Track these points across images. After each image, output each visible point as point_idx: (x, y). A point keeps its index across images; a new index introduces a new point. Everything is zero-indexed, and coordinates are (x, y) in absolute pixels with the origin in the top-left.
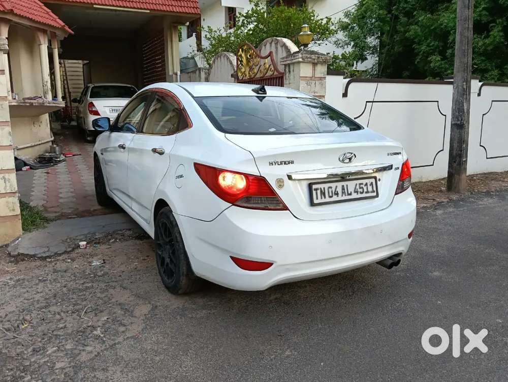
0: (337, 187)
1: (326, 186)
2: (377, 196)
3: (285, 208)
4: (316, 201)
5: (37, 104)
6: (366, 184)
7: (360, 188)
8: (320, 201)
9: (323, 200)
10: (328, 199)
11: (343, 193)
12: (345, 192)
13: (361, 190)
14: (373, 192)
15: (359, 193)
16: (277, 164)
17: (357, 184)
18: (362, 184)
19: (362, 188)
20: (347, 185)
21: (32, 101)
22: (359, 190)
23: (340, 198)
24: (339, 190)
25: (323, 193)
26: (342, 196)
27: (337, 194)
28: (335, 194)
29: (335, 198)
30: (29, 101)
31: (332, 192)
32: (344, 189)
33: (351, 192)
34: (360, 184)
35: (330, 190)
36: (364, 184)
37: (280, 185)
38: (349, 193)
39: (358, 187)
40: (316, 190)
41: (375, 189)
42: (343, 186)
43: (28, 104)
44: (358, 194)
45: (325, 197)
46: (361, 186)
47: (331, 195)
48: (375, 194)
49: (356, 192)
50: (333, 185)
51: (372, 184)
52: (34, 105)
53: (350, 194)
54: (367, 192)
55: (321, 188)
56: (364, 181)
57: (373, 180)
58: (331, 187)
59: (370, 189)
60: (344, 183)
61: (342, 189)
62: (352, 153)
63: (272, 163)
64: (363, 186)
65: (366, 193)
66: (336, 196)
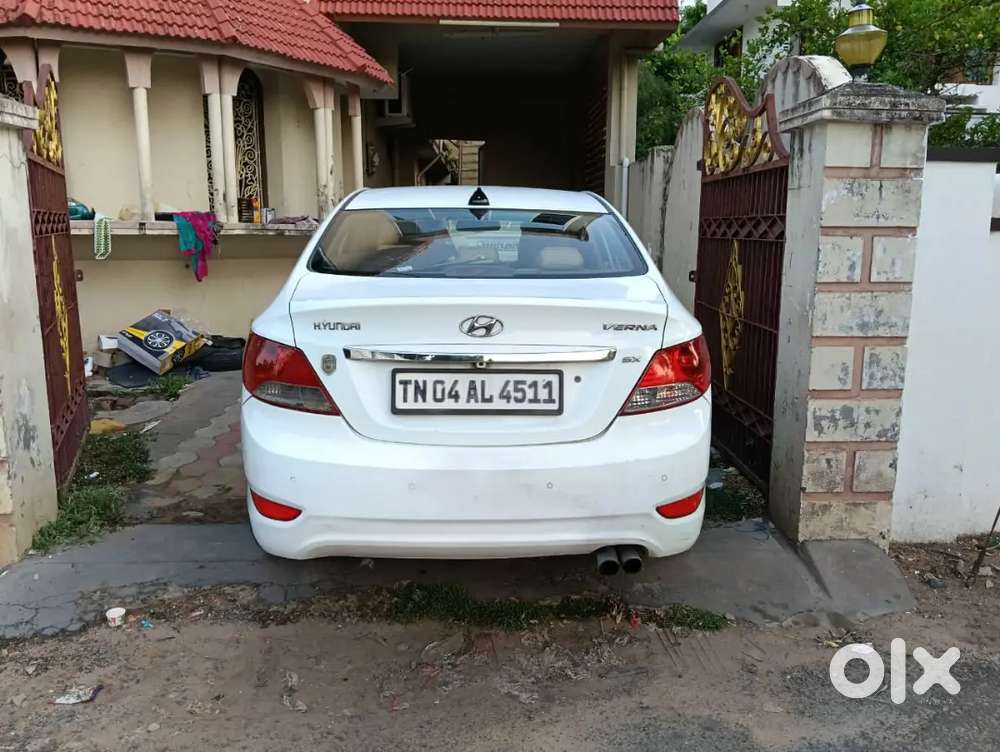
0: (456, 382)
1: (431, 378)
2: (560, 411)
3: (334, 411)
4: (400, 405)
5: (293, 233)
6: (534, 385)
7: (516, 390)
8: (411, 405)
9: (420, 405)
10: (430, 404)
11: (469, 395)
12: (475, 394)
13: (519, 395)
14: (551, 400)
15: (512, 400)
16: (327, 327)
17: (507, 383)
18: (524, 382)
19: (523, 391)
20: (483, 382)
21: (282, 227)
22: (513, 394)
23: (462, 404)
24: (463, 389)
25: (421, 391)
26: (468, 401)
27: (456, 397)
28: (450, 396)
29: (449, 404)
30: (276, 227)
31: (443, 391)
32: (475, 389)
33: (491, 397)
34: (517, 383)
35: (439, 387)
36: (528, 383)
37: (328, 367)
38: (487, 396)
39: (511, 388)
40: (405, 383)
41: (555, 396)
42: (472, 382)
43: (271, 233)
44: (508, 402)
45: (424, 400)
46: (520, 386)
47: (439, 396)
48: (555, 406)
49: (506, 397)
50: (449, 379)
51: (549, 385)
52: (287, 233)
53: (490, 400)
54: (535, 400)
55: (416, 382)
56: (530, 378)
57: (554, 379)
58: (442, 382)
59: (543, 394)
60: (478, 378)
61: (470, 389)
62: (492, 318)
63: (319, 326)
64: (525, 387)
65: (531, 401)
66: (453, 400)
